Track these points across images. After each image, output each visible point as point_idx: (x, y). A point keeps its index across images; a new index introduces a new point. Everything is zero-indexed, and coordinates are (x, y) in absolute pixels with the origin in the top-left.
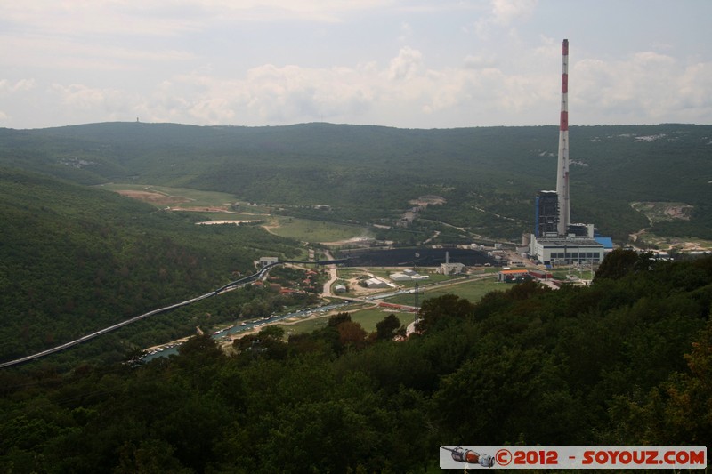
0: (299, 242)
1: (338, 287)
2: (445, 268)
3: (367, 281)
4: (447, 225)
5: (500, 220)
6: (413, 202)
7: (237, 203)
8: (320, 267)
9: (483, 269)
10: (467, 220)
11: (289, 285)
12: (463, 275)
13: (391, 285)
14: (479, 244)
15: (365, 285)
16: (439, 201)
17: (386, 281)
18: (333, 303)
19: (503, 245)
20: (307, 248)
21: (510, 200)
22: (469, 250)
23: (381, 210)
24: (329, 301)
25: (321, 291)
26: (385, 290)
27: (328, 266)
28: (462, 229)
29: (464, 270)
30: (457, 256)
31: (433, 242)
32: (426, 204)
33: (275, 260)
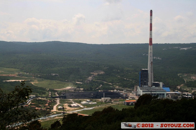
0: (45, 89)
1: (60, 107)
2: (103, 99)
3: (71, 105)
4: (105, 82)
5: (126, 80)
6: (92, 73)
7: (21, 73)
8: (53, 99)
9: (118, 100)
10: (113, 80)
11: (40, 107)
12: (110, 102)
13: (81, 106)
14: (117, 90)
15: (71, 106)
16: (102, 73)
17: (79, 105)
18: (57, 114)
19: (127, 90)
20: (48, 91)
21: (130, 72)
22: (113, 92)
23: (79, 76)
24: (55, 113)
25: (52, 109)
26: (79, 108)
27: (56, 98)
28: (111, 84)
29: (110, 100)
30: (108, 94)
31: (99, 89)
32: (97, 74)
33: (34, 96)
